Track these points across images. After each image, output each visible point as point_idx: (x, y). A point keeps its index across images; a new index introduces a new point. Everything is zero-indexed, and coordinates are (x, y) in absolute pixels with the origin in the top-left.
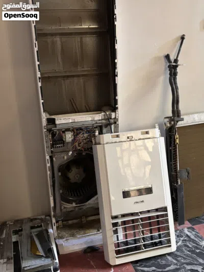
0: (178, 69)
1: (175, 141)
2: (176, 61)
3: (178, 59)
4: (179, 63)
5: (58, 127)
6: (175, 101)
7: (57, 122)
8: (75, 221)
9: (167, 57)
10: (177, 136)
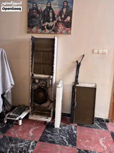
0: (80, 66)
1: (75, 91)
2: (80, 63)
3: (81, 62)
4: (81, 64)
5: (34, 77)
6: (77, 77)
7: (34, 76)
8: (40, 112)
9: (77, 61)
10: (76, 89)
